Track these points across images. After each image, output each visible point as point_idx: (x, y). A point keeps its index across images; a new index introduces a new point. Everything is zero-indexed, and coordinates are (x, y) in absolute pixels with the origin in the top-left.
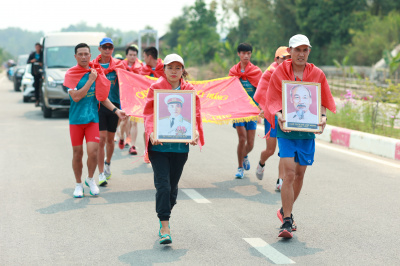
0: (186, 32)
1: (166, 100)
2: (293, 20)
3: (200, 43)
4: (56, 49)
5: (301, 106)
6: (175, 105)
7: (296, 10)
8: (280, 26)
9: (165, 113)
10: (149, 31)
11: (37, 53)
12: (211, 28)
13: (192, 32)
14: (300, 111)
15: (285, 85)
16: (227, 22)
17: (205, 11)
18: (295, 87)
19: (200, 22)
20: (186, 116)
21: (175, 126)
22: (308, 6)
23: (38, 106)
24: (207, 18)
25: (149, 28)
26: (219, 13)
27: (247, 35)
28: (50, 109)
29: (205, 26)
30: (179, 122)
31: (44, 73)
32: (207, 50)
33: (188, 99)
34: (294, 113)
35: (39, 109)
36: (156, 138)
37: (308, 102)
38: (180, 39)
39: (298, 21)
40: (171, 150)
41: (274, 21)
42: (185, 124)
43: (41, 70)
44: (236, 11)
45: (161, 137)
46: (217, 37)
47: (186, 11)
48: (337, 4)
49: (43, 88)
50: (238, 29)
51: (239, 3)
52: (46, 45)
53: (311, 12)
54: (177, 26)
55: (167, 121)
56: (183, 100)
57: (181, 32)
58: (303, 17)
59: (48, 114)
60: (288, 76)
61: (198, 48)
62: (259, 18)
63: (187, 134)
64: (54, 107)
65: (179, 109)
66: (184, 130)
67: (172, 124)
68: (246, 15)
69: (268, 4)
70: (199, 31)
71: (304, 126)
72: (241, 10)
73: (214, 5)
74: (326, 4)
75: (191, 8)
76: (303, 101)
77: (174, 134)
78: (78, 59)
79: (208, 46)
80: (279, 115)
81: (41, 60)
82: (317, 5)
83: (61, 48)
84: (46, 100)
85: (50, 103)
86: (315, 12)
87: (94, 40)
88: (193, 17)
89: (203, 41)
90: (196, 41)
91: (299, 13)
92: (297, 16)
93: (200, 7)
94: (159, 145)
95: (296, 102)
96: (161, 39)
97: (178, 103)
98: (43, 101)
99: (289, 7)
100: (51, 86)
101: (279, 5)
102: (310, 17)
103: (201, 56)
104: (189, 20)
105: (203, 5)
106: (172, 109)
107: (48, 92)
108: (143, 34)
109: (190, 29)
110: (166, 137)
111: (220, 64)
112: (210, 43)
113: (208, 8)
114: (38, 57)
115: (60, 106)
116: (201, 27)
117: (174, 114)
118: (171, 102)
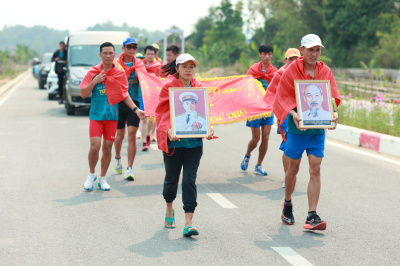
0: (211, 32)
1: (181, 98)
2: (320, 21)
3: (226, 43)
4: (80, 48)
5: (314, 104)
6: (189, 102)
7: (322, 12)
8: (306, 27)
9: (180, 110)
10: (176, 31)
11: (61, 52)
12: (237, 29)
13: (218, 32)
14: (314, 109)
15: (297, 84)
16: (253, 23)
17: (231, 11)
18: (306, 86)
19: (226, 22)
20: (201, 112)
21: (191, 123)
22: (335, 7)
23: (61, 103)
24: (232, 18)
25: (174, 28)
26: (245, 14)
27: (273, 35)
28: (73, 107)
29: (231, 27)
30: (195, 118)
31: (68, 71)
32: (233, 51)
34: (309, 111)
35: (63, 106)
36: (173, 134)
37: (320, 100)
38: (205, 39)
39: (325, 23)
41: (300, 22)
42: (200, 120)
43: (65, 68)
44: (263, 12)
45: (178, 133)
46: (243, 38)
47: (212, 11)
48: (364, 6)
49: (67, 86)
50: (264, 30)
51: (265, 4)
52: (71, 44)
53: (338, 13)
54: (203, 26)
55: (183, 117)
56: (197, 98)
57: (207, 32)
58: (330, 18)
59: (71, 111)
61: (224, 48)
62: (286, 20)
63: (203, 129)
64: (77, 104)
65: (194, 106)
66: (199, 126)
67: (188, 120)
68: (272, 16)
69: (295, 5)
70: (225, 32)
72: (267, 11)
73: (240, 5)
74: (353, 6)
75: (218, 8)
76: (315, 99)
77: (190, 129)
78: (103, 58)
79: (233, 47)
80: (295, 114)
81: (65, 57)
82: (344, 7)
83: (85, 47)
84: (69, 97)
85: (73, 101)
86: (342, 14)
87: (118, 39)
88: (219, 17)
89: (229, 41)
90: (221, 42)
91: (326, 14)
92: (324, 17)
93: (226, 7)
94: (176, 141)
95: (309, 100)
96: (187, 39)
97: (192, 100)
98: (66, 98)
99: (316, 8)
100: (74, 84)
101: (306, 6)
102: (336, 18)
103: (227, 57)
104: (215, 20)
105: (230, 5)
106: (187, 106)
107: (72, 90)
108: (169, 34)
109: (216, 29)
110: (184, 133)
111: (246, 64)
112: (236, 44)
113: (234, 8)
114: (61, 55)
115: (83, 104)
116: (227, 28)
117: (188, 111)
118: (185, 99)
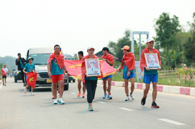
1: (89, 62)
5: (152, 61)
9: (89, 67)
14: (152, 63)
18: (149, 55)
20: (97, 67)
21: (93, 71)
30: (95, 69)
33: (97, 61)
40: (92, 79)
42: (97, 70)
55: (90, 69)
56: (95, 62)
60: (147, 52)
65: (94, 65)
66: (96, 72)
76: (152, 60)
77: (93, 73)
97: (93, 63)
106: (91, 65)
117: (92, 67)
118: (91, 63)
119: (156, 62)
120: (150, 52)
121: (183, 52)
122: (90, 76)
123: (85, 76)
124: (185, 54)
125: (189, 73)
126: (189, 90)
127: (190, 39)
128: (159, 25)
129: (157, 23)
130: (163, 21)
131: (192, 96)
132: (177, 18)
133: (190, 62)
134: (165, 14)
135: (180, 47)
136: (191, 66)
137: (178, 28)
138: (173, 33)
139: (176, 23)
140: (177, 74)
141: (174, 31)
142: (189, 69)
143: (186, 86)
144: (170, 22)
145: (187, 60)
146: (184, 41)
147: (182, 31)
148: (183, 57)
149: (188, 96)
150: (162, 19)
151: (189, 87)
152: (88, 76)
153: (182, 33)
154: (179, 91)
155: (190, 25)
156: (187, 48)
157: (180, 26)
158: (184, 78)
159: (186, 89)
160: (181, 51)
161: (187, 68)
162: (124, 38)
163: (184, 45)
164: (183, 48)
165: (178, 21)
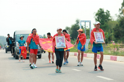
1: (58, 38)
5: (99, 37)
15: (94, 33)
18: (97, 33)
21: (61, 44)
30: (62, 43)
37: (100, 36)
40: (60, 50)
42: (63, 44)
45: (58, 47)
55: (59, 43)
56: (62, 38)
66: (63, 45)
67: (60, 44)
71: (100, 42)
77: (61, 46)
80: (95, 42)
95: (98, 36)
97: (61, 39)
106: (60, 40)
117: (60, 42)
118: (59, 39)
119: (102, 38)
120: (97, 31)
121: (112, 34)
122: (58, 48)
123: (55, 48)
124: (114, 35)
125: (116, 47)
126: (116, 58)
127: (117, 25)
128: (98, 16)
129: (96, 15)
130: (100, 14)
131: (118, 61)
132: (109, 12)
133: (117, 40)
134: (101, 9)
135: (111, 30)
136: (118, 42)
137: (110, 18)
138: (106, 21)
139: (108, 15)
140: (109, 47)
141: (107, 20)
142: (116, 44)
143: (114, 55)
144: (104, 15)
145: (115, 39)
146: (113, 27)
147: (112, 20)
148: (113, 37)
149: (115, 62)
150: (99, 12)
151: (116, 55)
152: (57, 48)
153: (112, 21)
154: (110, 58)
155: (117, 16)
156: (115, 31)
157: (111, 17)
158: (113, 50)
159: (114, 57)
160: (111, 32)
161: (115, 44)
162: (75, 25)
163: (113, 29)
164: (113, 31)
165: (109, 14)
